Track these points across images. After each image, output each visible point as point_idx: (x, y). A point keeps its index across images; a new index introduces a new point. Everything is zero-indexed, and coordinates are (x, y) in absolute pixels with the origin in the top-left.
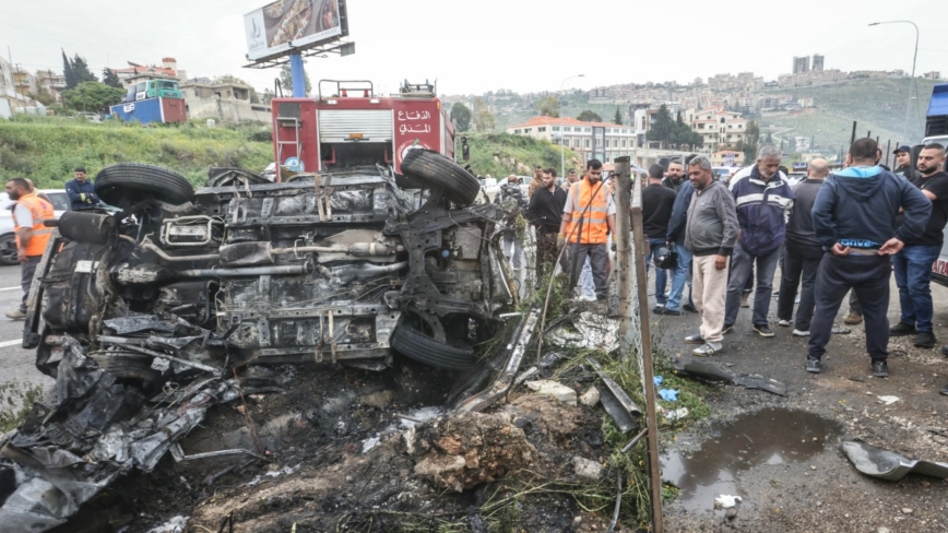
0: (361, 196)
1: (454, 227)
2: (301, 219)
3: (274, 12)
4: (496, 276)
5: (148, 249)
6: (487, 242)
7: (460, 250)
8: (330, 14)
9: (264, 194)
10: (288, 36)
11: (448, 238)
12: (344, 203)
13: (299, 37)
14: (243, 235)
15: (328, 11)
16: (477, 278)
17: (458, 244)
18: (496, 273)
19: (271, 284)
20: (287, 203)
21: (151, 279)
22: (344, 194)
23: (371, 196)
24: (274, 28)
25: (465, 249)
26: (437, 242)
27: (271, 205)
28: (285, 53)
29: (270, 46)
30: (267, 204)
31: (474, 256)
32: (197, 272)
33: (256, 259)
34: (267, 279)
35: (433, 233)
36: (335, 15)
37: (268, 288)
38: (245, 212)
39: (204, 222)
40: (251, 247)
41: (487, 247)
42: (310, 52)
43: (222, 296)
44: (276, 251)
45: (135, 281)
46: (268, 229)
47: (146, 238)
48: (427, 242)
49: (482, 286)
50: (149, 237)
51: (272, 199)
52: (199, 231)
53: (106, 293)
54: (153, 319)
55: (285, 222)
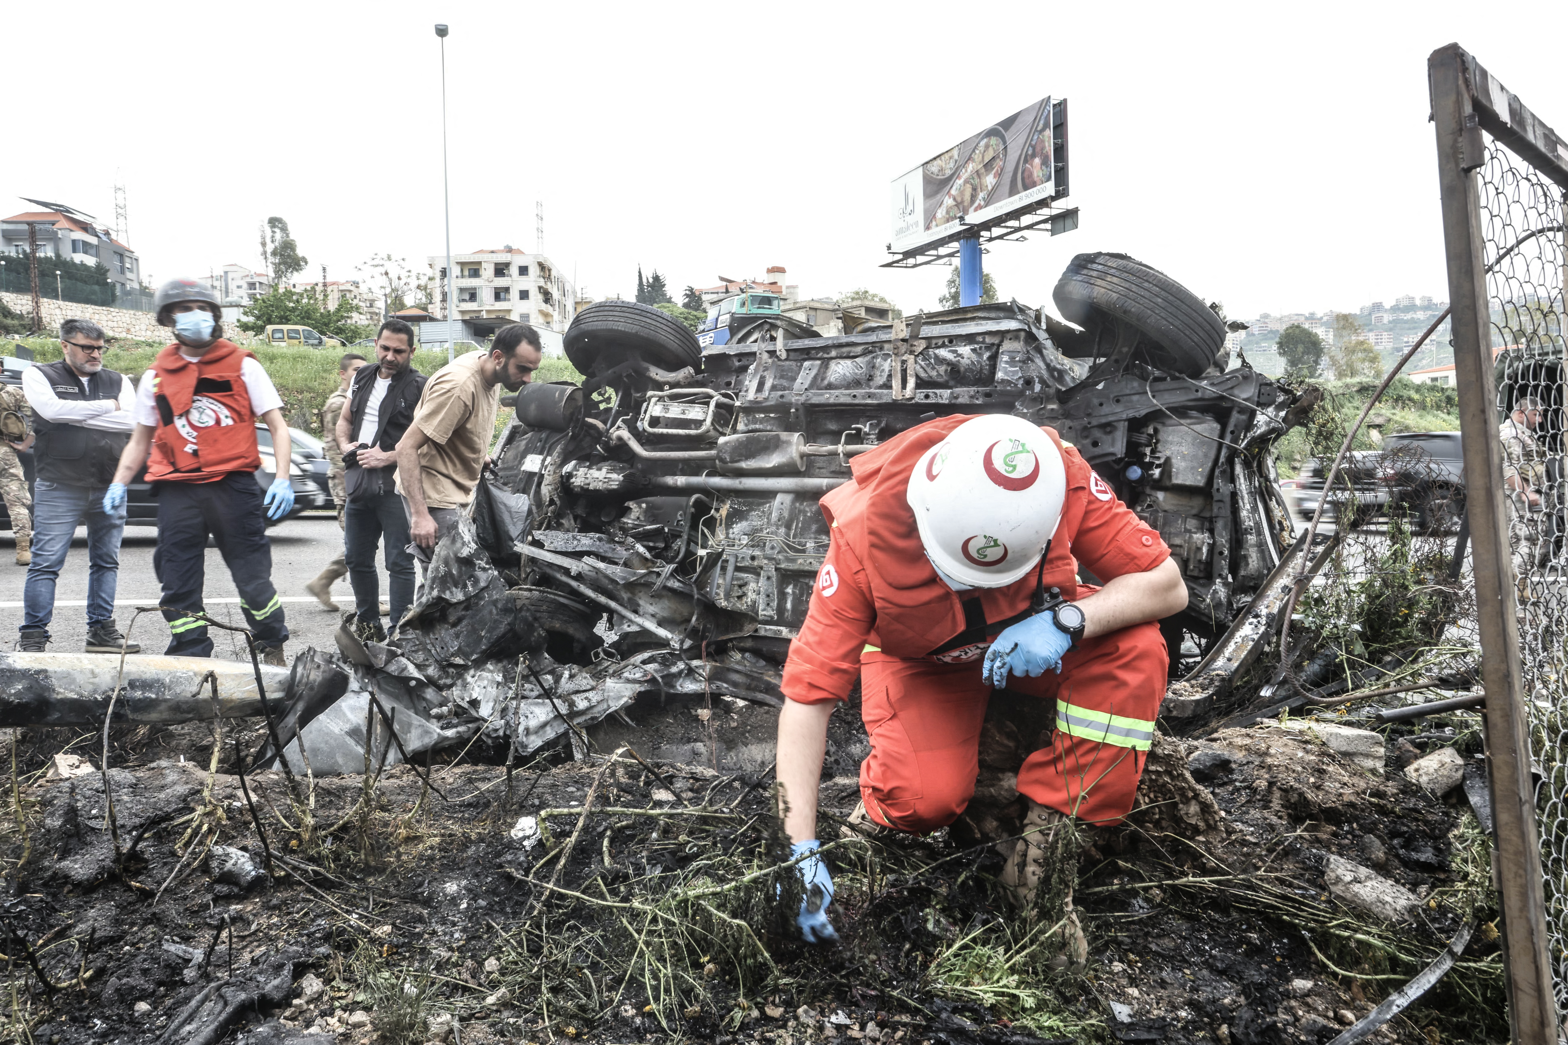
0: (974, 357)
1: (1156, 416)
2: (860, 396)
3: (941, 170)
4: (1247, 531)
5: (620, 439)
6: (1233, 454)
7: (1166, 466)
8: (1037, 161)
9: (806, 354)
10: (961, 208)
11: (1143, 439)
12: (942, 369)
13: (980, 207)
14: (761, 421)
15: (1034, 156)
16: (1201, 529)
17: (1165, 452)
18: (1249, 523)
19: (792, 510)
20: (840, 369)
21: (614, 486)
22: (943, 353)
23: (994, 358)
24: (939, 196)
25: (1178, 464)
26: (1117, 446)
27: (814, 372)
28: (952, 238)
29: (928, 228)
30: (808, 371)
31: (1199, 480)
32: (681, 480)
33: (773, 460)
34: (787, 499)
35: (1108, 427)
36: (1045, 162)
37: (786, 514)
38: (768, 384)
39: (705, 400)
40: (769, 440)
41: (1230, 462)
42: (996, 231)
43: (711, 524)
44: (808, 449)
45: (591, 487)
46: (801, 411)
47: (619, 422)
48: (1095, 444)
49: (1212, 548)
50: (624, 421)
51: (818, 362)
52: (695, 413)
53: (552, 502)
54: (600, 539)
55: (832, 401)
